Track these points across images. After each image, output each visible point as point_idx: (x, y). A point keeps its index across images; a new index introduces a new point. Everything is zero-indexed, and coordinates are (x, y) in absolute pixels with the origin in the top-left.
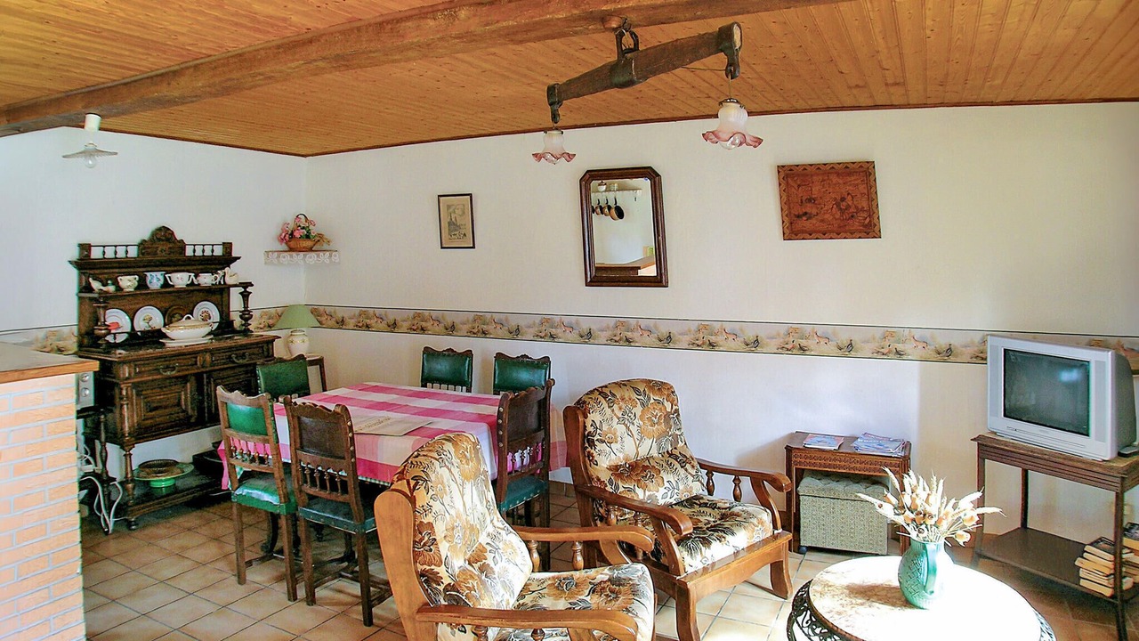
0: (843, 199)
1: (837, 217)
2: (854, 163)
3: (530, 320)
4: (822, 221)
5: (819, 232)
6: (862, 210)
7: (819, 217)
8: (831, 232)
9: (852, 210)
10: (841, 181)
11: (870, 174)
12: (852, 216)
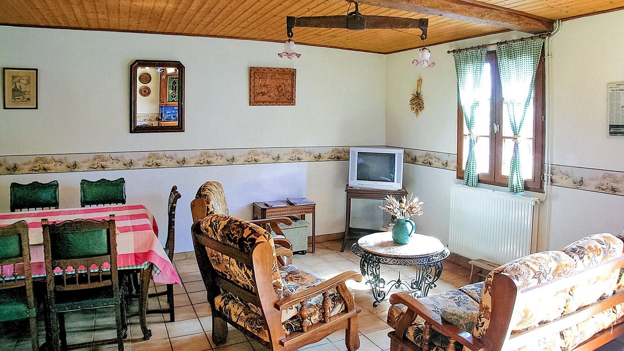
0: (280, 86)
1: (277, 95)
2: (287, 69)
3: (85, 157)
4: (269, 96)
5: (267, 102)
6: (288, 92)
7: (268, 95)
8: (273, 102)
9: (284, 91)
10: (280, 77)
11: (294, 75)
12: (284, 95)
